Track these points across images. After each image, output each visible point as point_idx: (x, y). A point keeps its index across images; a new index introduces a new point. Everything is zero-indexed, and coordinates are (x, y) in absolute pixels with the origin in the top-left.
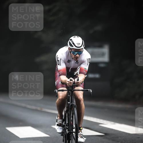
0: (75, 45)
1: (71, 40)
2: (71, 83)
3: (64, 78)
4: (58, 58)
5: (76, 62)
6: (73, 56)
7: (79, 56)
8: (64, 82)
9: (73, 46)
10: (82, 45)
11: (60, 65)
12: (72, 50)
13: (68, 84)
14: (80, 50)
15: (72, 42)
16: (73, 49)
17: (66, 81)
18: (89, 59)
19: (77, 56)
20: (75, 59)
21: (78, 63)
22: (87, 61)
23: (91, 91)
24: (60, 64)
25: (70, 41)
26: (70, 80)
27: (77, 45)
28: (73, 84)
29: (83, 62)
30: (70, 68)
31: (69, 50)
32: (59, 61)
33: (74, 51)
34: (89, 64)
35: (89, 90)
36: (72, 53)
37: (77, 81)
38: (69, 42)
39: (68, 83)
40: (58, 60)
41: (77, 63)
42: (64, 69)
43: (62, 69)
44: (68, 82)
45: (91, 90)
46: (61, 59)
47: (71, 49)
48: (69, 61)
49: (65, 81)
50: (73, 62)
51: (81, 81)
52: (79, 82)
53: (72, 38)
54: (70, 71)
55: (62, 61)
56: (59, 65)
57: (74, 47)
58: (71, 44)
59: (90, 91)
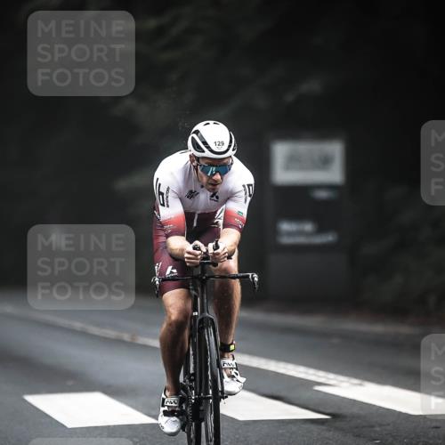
0: (208, 147)
1: (197, 132)
2: (196, 256)
3: (178, 243)
4: (160, 185)
5: (212, 196)
6: (205, 179)
9: (203, 151)
10: (230, 146)
11: (168, 206)
12: (200, 161)
13: (188, 259)
14: (225, 161)
15: (201, 138)
16: (204, 158)
17: (182, 250)
18: (249, 185)
19: (215, 177)
20: (210, 187)
21: (217, 197)
22: (243, 192)
23: (256, 279)
24: (167, 202)
25: (194, 135)
26: (195, 248)
29: (230, 196)
30: (194, 213)
31: (192, 161)
32: (162, 194)
33: (206, 163)
34: (249, 199)
35: (250, 275)
36: (202, 171)
38: (193, 138)
39: (186, 255)
40: (161, 190)
41: (215, 198)
42: (177, 218)
43: (173, 217)
44: (189, 253)
45: (255, 275)
46: (168, 189)
47: (198, 159)
48: (192, 194)
49: (180, 250)
50: (204, 197)
51: (226, 250)
52: (218, 254)
53: (199, 127)
54: (195, 225)
55: (170, 194)
56: (163, 205)
57: (207, 154)
58: (197, 144)
59: (253, 278)
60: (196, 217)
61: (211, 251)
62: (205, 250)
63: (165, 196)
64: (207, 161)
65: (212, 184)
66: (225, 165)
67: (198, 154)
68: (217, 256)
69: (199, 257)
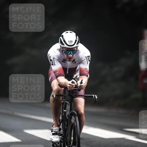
0: (66, 43)
4: (50, 57)
5: (73, 61)
9: (64, 45)
10: (75, 43)
11: (55, 65)
13: (69, 87)
14: (73, 49)
16: (65, 47)
17: (66, 83)
18: (88, 57)
23: (96, 97)
24: (54, 63)
27: (68, 43)
28: (75, 87)
29: (81, 62)
32: (52, 60)
33: (65, 50)
35: (93, 96)
37: (81, 84)
39: (68, 85)
40: (51, 59)
41: (74, 62)
42: (60, 69)
43: (58, 69)
44: (70, 85)
45: (96, 96)
46: (54, 58)
48: (64, 61)
49: (64, 83)
51: (85, 84)
54: (67, 73)
56: (53, 65)
60: (68, 69)
61: (79, 85)
63: (53, 61)
67: (62, 46)
68: (81, 87)
69: (74, 86)
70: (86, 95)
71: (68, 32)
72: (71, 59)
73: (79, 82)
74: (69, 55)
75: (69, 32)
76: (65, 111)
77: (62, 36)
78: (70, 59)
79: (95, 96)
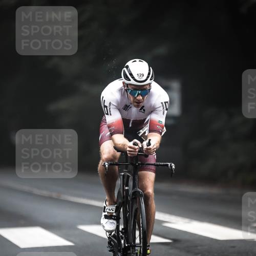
0: (133, 78)
2: (136, 149)
4: (104, 101)
6: (132, 99)
7: (143, 99)
8: (120, 148)
9: (130, 80)
10: (148, 77)
11: (111, 115)
12: (129, 86)
13: (129, 151)
14: (145, 87)
15: (129, 71)
16: (130, 84)
17: (124, 145)
18: (165, 103)
19: (138, 98)
21: (144, 110)
22: (162, 108)
23: (173, 167)
24: (110, 112)
28: (139, 152)
31: (124, 87)
32: (106, 107)
34: (166, 112)
35: (169, 164)
36: (130, 93)
37: (148, 146)
39: (128, 149)
40: (105, 104)
41: (142, 110)
42: (118, 122)
44: (130, 147)
45: (173, 165)
47: (127, 85)
48: (127, 108)
49: (122, 145)
50: (134, 110)
51: (155, 147)
52: (150, 149)
54: (130, 126)
56: (107, 114)
59: (171, 167)
60: (131, 122)
61: (145, 147)
62: (141, 146)
63: (108, 108)
64: (133, 86)
65: (137, 102)
66: (145, 89)
67: (127, 82)
68: (149, 151)
69: (137, 150)
70: (158, 163)
71: (135, 61)
72: (141, 104)
73: (145, 143)
74: (138, 96)
75: (138, 60)
76: (126, 188)
77: (127, 67)
78: (138, 103)
79: (171, 165)
